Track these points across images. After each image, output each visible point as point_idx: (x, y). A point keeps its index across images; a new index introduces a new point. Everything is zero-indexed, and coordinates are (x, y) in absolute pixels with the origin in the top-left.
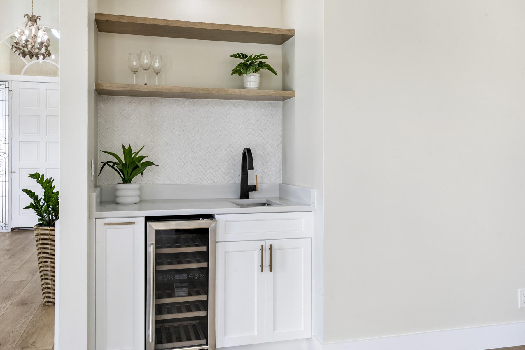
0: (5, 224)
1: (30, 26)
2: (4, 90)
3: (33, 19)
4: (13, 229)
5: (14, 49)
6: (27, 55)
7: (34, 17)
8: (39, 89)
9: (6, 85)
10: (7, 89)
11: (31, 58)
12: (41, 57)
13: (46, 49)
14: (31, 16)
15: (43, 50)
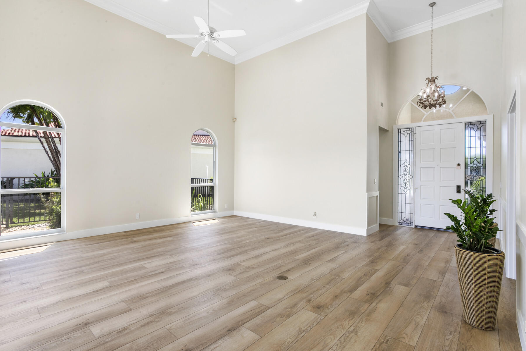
0: (411, 222)
1: (430, 85)
2: (410, 134)
3: (432, 80)
4: (416, 226)
5: (419, 104)
6: (428, 106)
7: (433, 78)
8: (435, 130)
9: (411, 130)
10: (412, 132)
11: (430, 108)
12: (438, 106)
13: (442, 99)
14: (431, 79)
15: (440, 100)
